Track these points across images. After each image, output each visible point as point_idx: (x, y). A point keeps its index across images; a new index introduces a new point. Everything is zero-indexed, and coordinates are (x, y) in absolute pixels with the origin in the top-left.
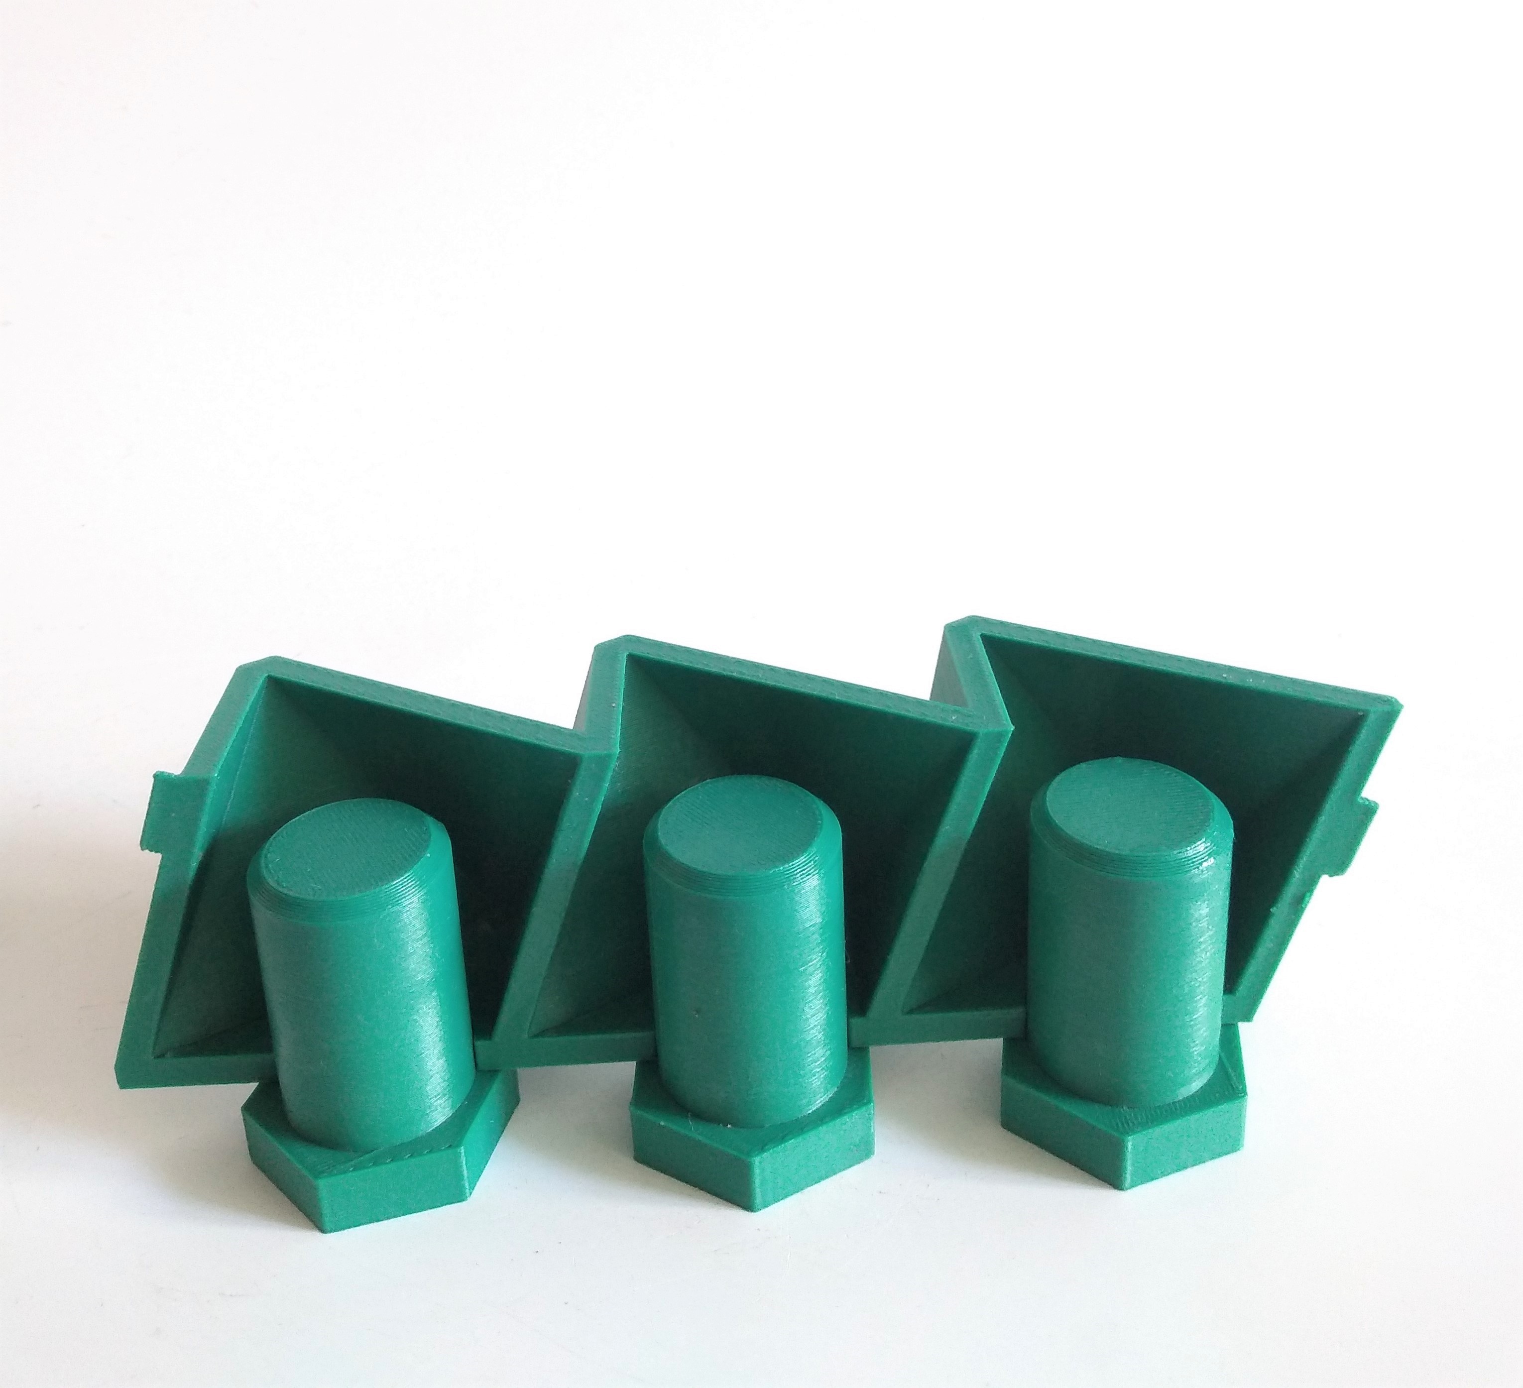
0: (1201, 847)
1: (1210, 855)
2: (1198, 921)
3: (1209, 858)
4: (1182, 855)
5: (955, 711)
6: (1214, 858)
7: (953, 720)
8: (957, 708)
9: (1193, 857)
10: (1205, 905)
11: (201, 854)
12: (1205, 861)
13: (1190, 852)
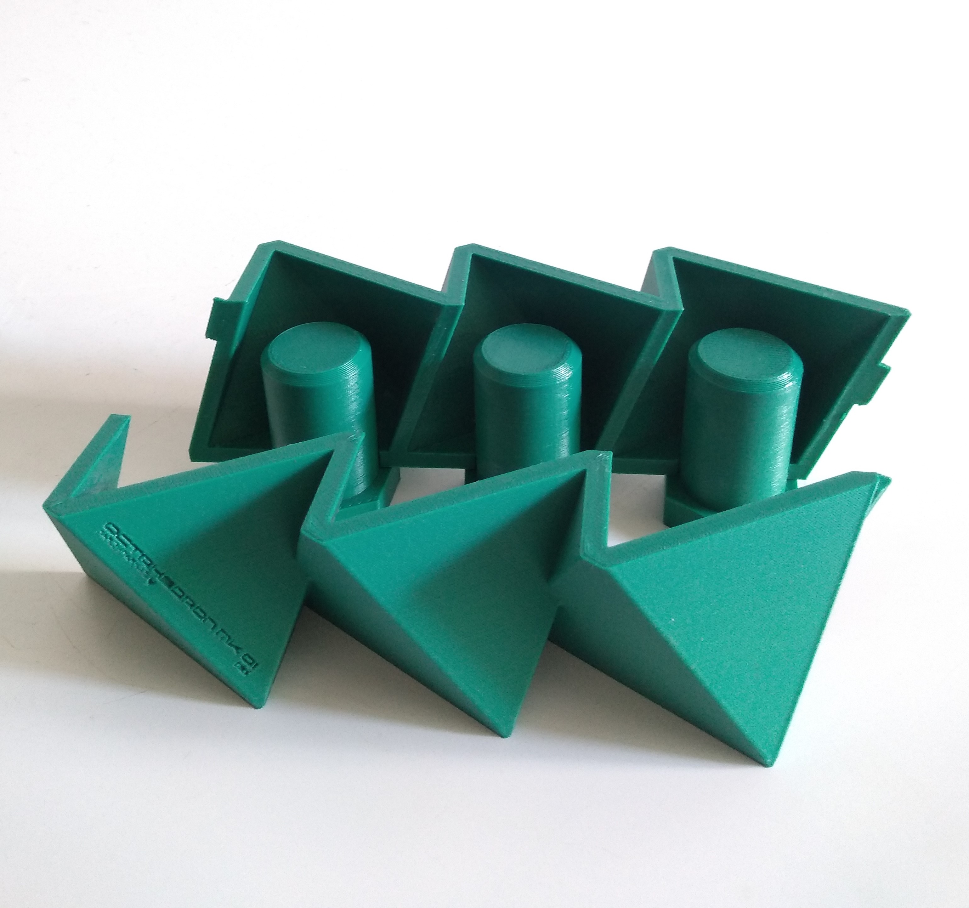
0: (786, 376)
1: (790, 381)
2: (781, 416)
3: (790, 382)
4: (775, 380)
5: (652, 298)
6: (793, 382)
7: (651, 303)
8: (654, 296)
9: (781, 381)
10: (785, 408)
11: (238, 342)
12: (787, 384)
13: (780, 378)
